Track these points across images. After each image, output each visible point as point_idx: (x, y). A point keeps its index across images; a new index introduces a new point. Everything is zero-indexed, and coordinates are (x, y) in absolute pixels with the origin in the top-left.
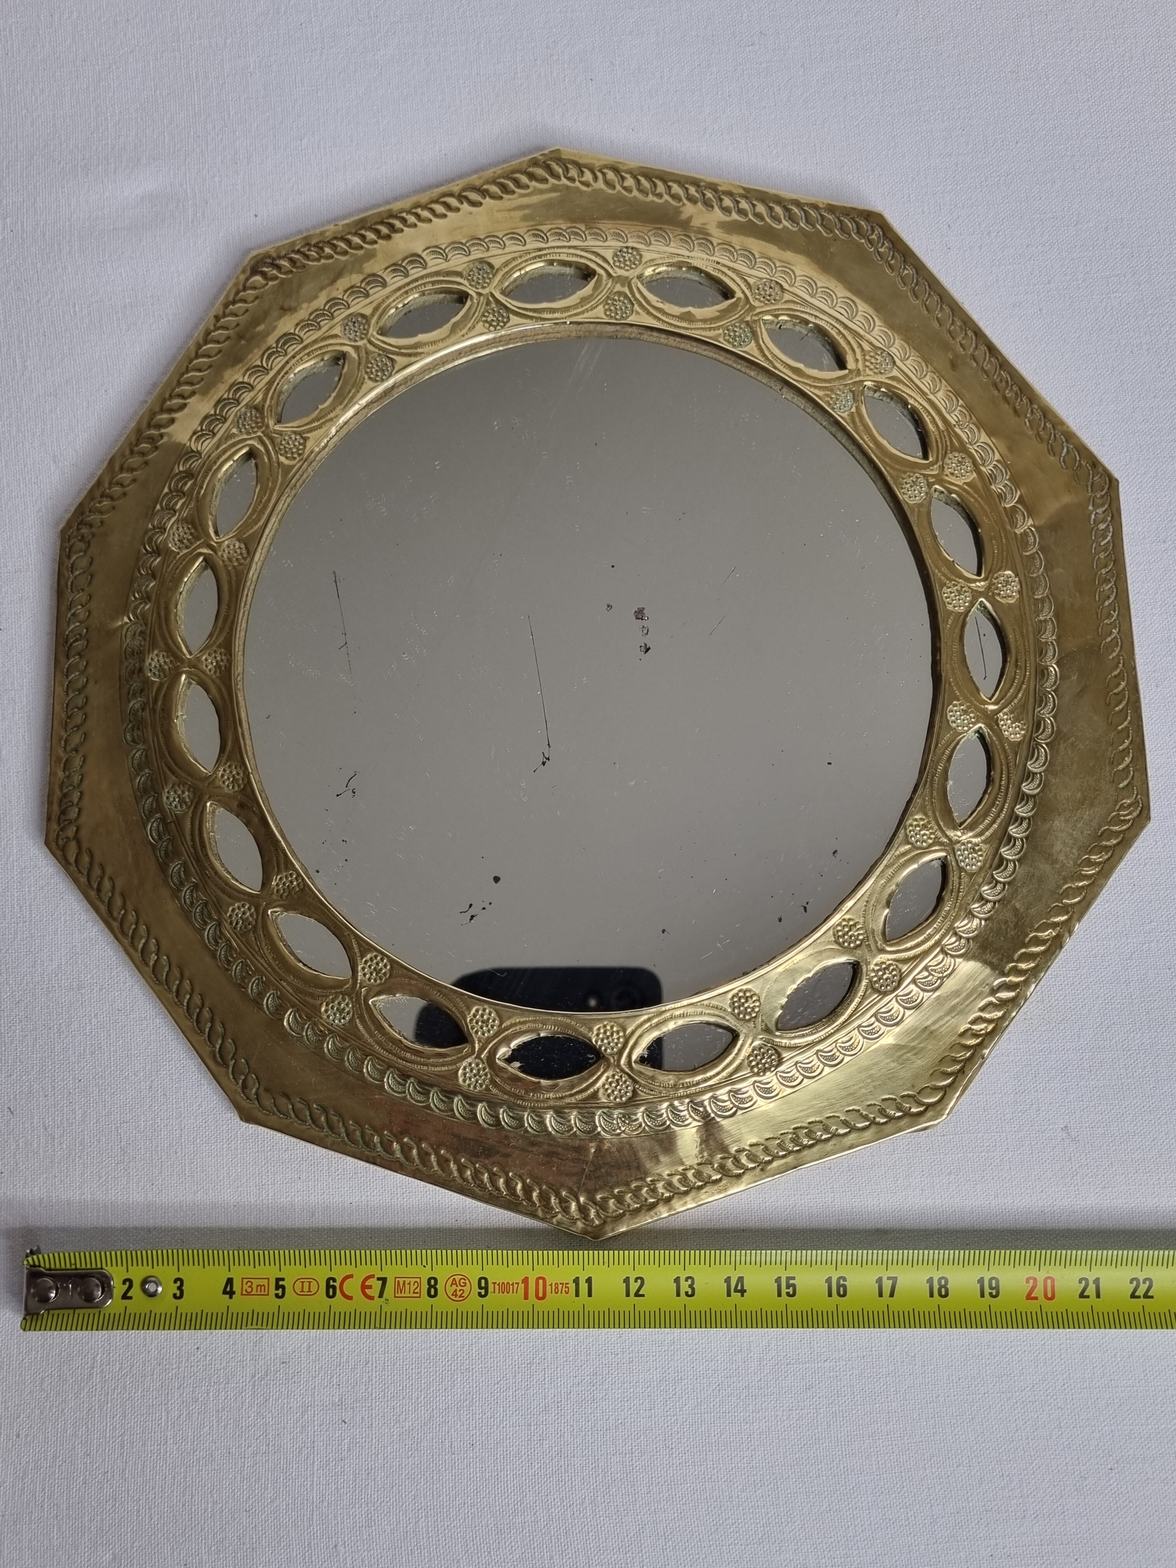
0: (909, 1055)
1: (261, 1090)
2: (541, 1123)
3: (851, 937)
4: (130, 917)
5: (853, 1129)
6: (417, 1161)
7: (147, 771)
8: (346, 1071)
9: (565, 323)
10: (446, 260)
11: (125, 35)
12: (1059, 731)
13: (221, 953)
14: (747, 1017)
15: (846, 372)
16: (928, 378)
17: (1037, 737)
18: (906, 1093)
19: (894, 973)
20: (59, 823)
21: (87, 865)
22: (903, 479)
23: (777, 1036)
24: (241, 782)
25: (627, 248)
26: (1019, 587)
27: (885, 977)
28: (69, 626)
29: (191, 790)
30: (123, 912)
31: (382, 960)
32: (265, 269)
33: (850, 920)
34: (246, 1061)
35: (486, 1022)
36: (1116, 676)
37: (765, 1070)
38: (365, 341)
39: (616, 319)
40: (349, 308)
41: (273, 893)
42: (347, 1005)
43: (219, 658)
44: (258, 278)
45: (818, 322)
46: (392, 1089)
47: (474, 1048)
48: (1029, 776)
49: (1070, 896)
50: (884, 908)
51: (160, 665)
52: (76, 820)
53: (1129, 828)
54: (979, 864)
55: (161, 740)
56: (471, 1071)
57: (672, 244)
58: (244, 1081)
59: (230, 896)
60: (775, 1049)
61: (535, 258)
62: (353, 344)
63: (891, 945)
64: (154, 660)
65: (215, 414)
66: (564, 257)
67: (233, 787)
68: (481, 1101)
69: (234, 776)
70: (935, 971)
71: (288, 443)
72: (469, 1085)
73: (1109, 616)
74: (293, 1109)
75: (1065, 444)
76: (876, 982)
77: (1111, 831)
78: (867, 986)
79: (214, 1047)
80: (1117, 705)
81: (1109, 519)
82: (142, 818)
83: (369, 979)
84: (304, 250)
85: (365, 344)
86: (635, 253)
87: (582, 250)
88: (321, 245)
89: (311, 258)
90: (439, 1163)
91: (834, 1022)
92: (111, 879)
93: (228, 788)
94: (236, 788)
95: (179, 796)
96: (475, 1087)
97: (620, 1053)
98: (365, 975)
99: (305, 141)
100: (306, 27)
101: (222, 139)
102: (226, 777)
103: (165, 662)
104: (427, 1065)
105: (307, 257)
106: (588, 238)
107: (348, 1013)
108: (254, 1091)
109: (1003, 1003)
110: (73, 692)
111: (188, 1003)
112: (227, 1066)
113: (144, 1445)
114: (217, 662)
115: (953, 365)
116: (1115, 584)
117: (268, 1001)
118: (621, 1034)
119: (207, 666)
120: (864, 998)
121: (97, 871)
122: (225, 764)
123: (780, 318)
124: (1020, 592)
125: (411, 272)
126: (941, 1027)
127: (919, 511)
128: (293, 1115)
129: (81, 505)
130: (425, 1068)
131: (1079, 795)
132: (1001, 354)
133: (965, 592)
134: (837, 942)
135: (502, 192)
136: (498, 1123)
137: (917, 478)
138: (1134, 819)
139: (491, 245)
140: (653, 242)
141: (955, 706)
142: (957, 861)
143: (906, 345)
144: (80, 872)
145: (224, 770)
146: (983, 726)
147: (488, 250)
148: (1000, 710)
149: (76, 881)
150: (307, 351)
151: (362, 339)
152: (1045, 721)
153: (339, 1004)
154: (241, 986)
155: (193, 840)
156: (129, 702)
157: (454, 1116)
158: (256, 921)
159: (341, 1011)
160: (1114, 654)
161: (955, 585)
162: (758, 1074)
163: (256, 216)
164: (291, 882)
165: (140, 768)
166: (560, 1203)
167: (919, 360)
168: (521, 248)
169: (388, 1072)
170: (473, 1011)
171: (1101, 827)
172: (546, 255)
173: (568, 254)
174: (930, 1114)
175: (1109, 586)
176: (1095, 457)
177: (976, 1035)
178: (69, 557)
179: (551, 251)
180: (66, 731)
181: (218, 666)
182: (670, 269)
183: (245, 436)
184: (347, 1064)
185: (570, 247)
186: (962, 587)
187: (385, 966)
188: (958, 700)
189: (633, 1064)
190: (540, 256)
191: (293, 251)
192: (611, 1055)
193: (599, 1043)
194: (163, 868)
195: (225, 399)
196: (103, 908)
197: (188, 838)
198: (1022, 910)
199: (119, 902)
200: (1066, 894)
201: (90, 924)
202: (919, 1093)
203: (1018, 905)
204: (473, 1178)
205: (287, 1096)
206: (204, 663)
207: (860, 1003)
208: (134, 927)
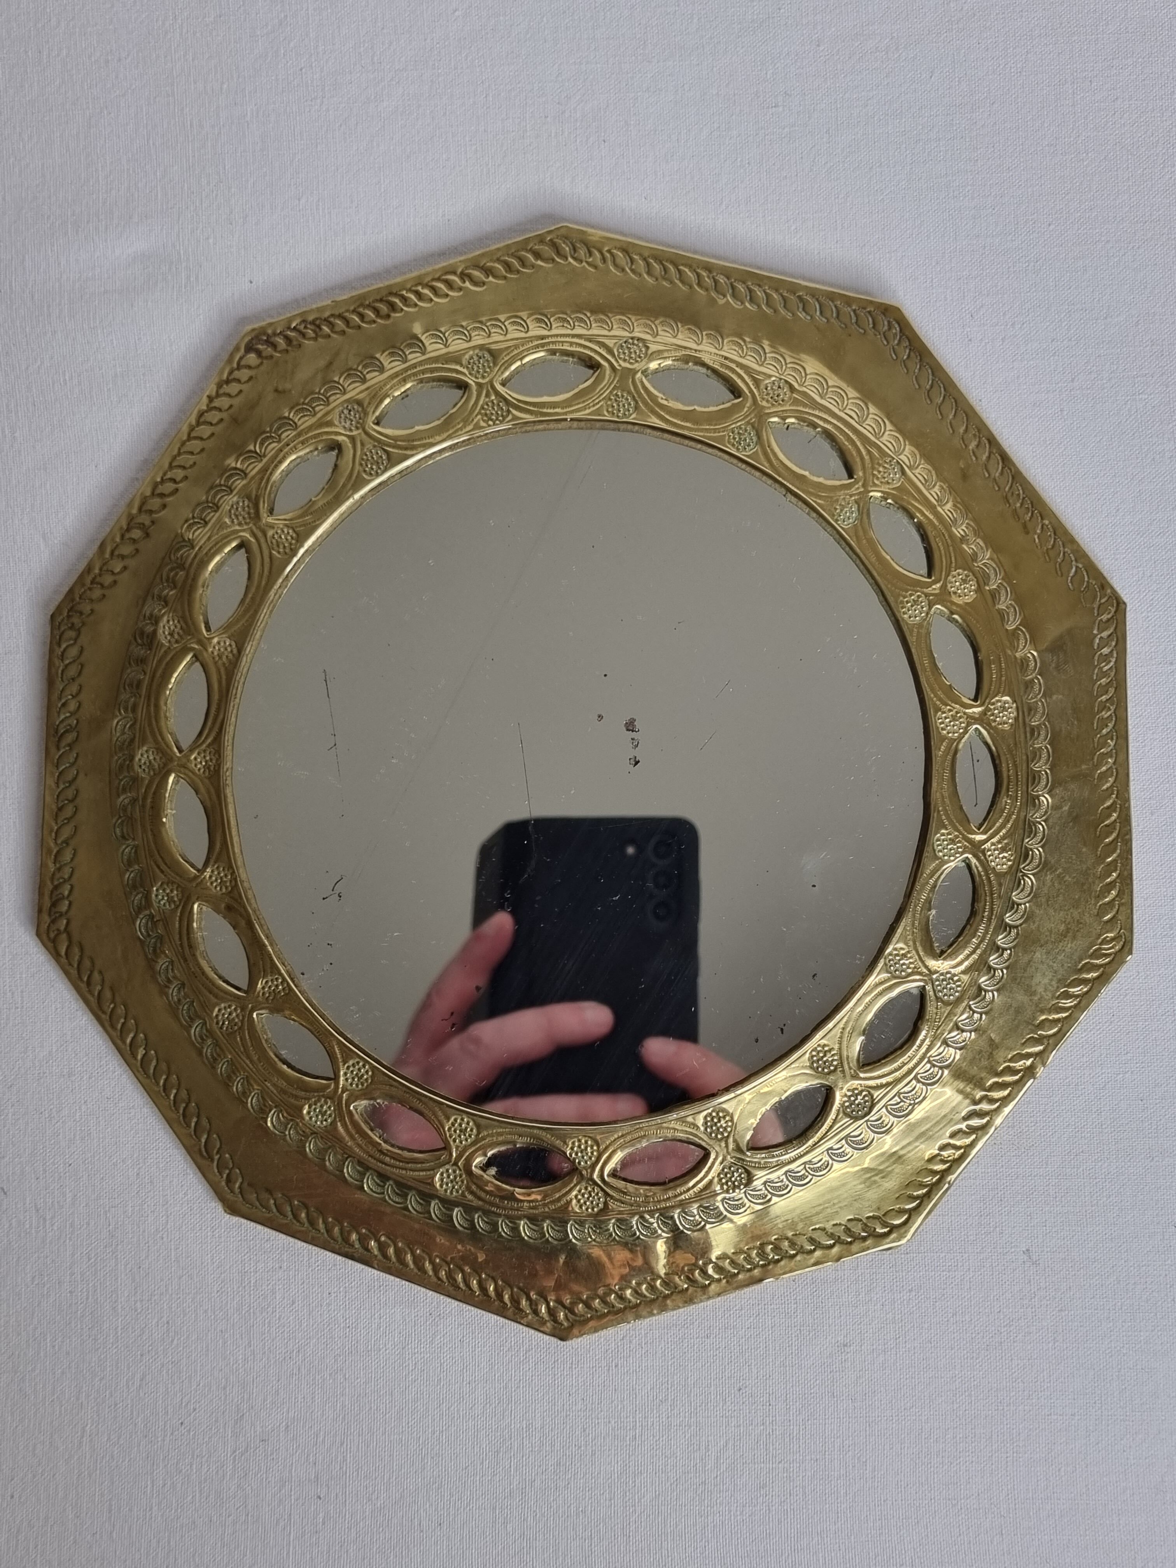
0: (876, 1178)
1: (245, 1185)
2: (515, 1229)
3: (825, 1062)
4: (119, 1011)
5: (818, 1246)
6: (394, 1259)
7: (136, 867)
8: (326, 1170)
9: (566, 420)
10: (445, 345)
11: (117, 77)
12: (1046, 863)
13: (208, 1051)
14: (719, 1136)
15: (853, 480)
16: (937, 489)
17: (1024, 868)
18: (871, 1214)
19: (867, 1098)
20: (50, 915)
21: (77, 958)
22: (905, 597)
23: (747, 1156)
24: (228, 884)
25: (632, 338)
26: (1015, 713)
27: (857, 1102)
28: (59, 716)
29: (180, 889)
30: (112, 1006)
31: (364, 1066)
32: (260, 347)
33: (825, 1045)
34: (231, 1156)
35: (463, 1131)
36: (1108, 808)
37: (734, 1188)
38: (360, 431)
39: (618, 417)
40: (345, 393)
41: (258, 996)
42: (329, 1107)
43: (208, 758)
44: (252, 355)
45: (826, 426)
46: (371, 1190)
47: (451, 1155)
48: (1012, 906)
49: (1046, 1029)
50: (859, 1035)
51: (150, 762)
52: (66, 912)
53: (1110, 963)
54: (957, 994)
55: (151, 837)
56: (448, 1177)
57: (680, 336)
58: (228, 1175)
59: (216, 997)
60: (745, 1168)
61: (537, 346)
62: (348, 433)
63: (865, 1072)
64: (144, 756)
65: (207, 502)
66: (566, 347)
67: (221, 889)
68: (457, 1206)
69: (221, 878)
70: (906, 1098)
71: (280, 537)
72: (446, 1191)
73: (1105, 744)
74: (275, 1204)
75: (1074, 563)
76: (847, 1107)
77: (1092, 964)
78: (838, 1111)
79: (200, 1141)
80: (1107, 837)
81: (1114, 643)
82: (131, 913)
83: (351, 1084)
84: (302, 327)
85: (359, 434)
86: (640, 345)
87: (586, 340)
88: (318, 322)
89: (307, 336)
90: (415, 1262)
91: (804, 1144)
92: (100, 972)
93: (215, 889)
94: (224, 890)
95: (168, 895)
96: (451, 1193)
97: (593, 1166)
98: (347, 1080)
99: (303, 201)
100: (306, 73)
101: (217, 195)
102: (214, 878)
103: (155, 759)
104: (406, 1169)
105: (304, 335)
106: (593, 325)
107: (330, 1116)
108: (237, 1185)
109: (973, 1130)
110: (64, 784)
111: (175, 1097)
112: (212, 1160)
113: (131, 1510)
114: (206, 762)
115: (965, 477)
116: (1115, 712)
117: (252, 1101)
118: (595, 1148)
119: (196, 765)
120: (835, 1121)
121: (87, 963)
122: (213, 866)
123: (788, 421)
124: (1016, 719)
125: (410, 357)
126: (909, 1152)
127: (918, 632)
128: (275, 1210)
129: (71, 591)
130: (404, 1172)
131: (1062, 927)
132: (1014, 465)
133: (960, 717)
134: (811, 1067)
135: (506, 271)
136: (472, 1226)
137: (919, 597)
138: (1116, 954)
139: (493, 330)
140: (660, 333)
141: (943, 835)
142: (934, 991)
143: (916, 452)
144: (70, 964)
145: (212, 871)
146: (970, 856)
147: (489, 336)
148: (986, 841)
149: (67, 973)
150: (301, 439)
151: (357, 428)
152: (1033, 852)
153: (322, 1106)
154: (226, 1083)
155: (181, 938)
156: (119, 796)
157: (431, 1218)
158: (242, 1021)
159: (323, 1114)
160: (1108, 785)
161: (950, 711)
162: (727, 1191)
163: (251, 282)
164: (277, 986)
165: (130, 864)
166: (531, 1305)
167: (929, 467)
168: (523, 335)
169: (368, 1174)
170: (452, 1119)
171: (1082, 960)
172: (549, 343)
173: (571, 344)
174: (893, 1236)
175: (1109, 713)
176: (1104, 578)
177: (943, 1162)
178: (59, 646)
179: (553, 340)
180: (56, 823)
181: (207, 767)
182: (676, 363)
183: (237, 528)
184: (327, 1163)
185: (574, 336)
186: (957, 713)
187: (367, 1072)
188: (946, 829)
189: (606, 1178)
190: (543, 345)
191: (289, 328)
192: (584, 1168)
193: (573, 1155)
194: (150, 964)
195: (217, 486)
196: (93, 1001)
197: (177, 937)
198: (997, 1041)
199: (108, 994)
200: (1041, 1025)
201: (79, 1013)
202: (884, 1215)
203: (993, 1036)
204: (447, 1278)
205: (270, 1192)
206: (194, 762)
207: (831, 1127)
208: (122, 1020)
